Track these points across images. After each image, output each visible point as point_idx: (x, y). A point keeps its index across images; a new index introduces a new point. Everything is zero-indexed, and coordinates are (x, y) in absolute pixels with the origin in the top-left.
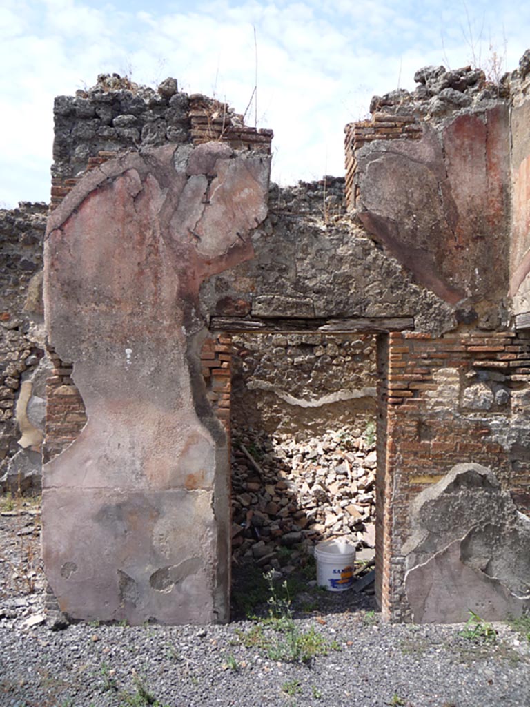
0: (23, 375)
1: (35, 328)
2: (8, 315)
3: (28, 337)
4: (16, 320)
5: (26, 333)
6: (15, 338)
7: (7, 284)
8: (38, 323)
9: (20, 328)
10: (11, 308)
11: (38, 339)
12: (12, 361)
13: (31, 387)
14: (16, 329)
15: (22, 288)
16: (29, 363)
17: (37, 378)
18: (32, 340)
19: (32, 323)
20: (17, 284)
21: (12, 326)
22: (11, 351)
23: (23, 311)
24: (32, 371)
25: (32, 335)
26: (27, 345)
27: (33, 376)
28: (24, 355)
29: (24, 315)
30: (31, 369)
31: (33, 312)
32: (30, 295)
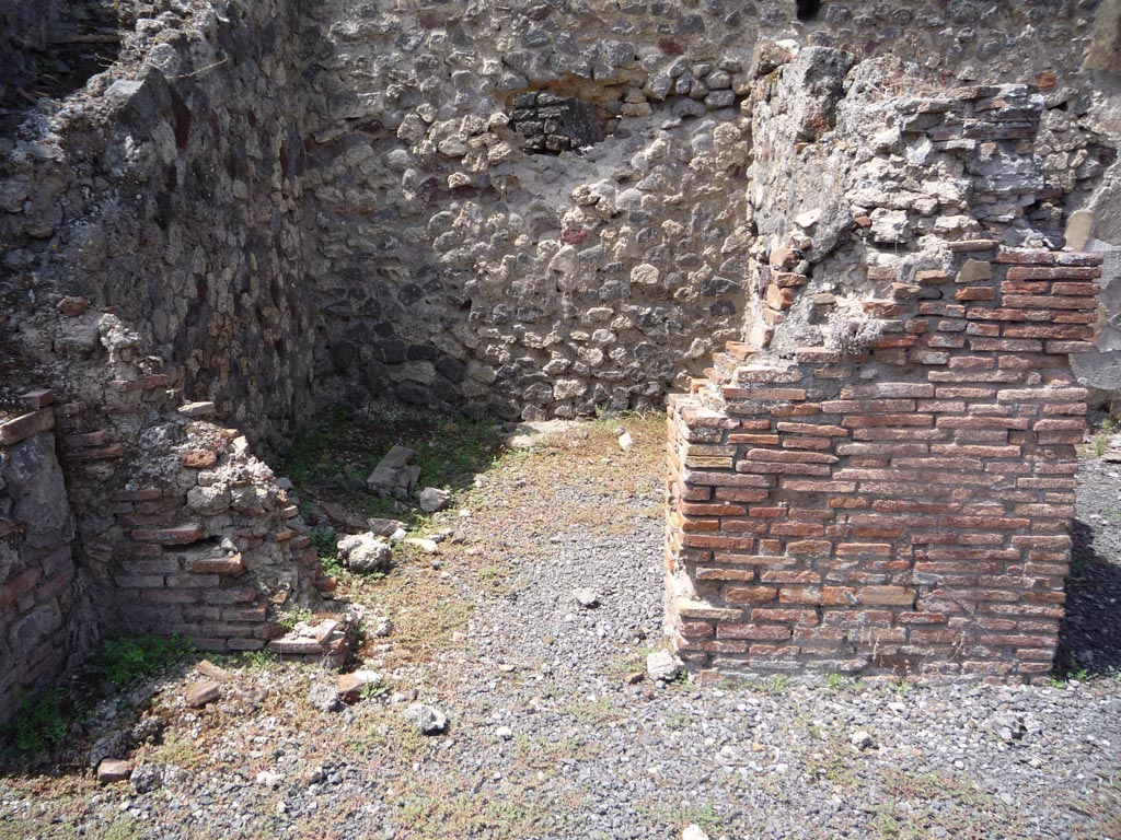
0: (1071, 198)
1: (1104, 104)
2: (1052, 79)
3: (1088, 122)
4: (1065, 89)
5: (1085, 115)
6: (1063, 126)
7: (1054, 15)
8: (1110, 95)
9: (1071, 106)
10: (1059, 64)
11: (1107, 126)
12: (1057, 171)
13: (1090, 221)
14: (1062, 107)
15: (1081, 22)
16: (1087, 175)
17: (1102, 204)
18: (1096, 128)
19: (1098, 94)
20: (1071, 14)
21: (1059, 101)
22: (1054, 152)
23: (1081, 70)
24: (1090, 191)
25: (1097, 120)
26: (1082, 139)
27: (1093, 200)
28: (1077, 160)
29: (1081, 77)
30: (1087, 186)
31: (1105, 73)
32: (1098, 37)
